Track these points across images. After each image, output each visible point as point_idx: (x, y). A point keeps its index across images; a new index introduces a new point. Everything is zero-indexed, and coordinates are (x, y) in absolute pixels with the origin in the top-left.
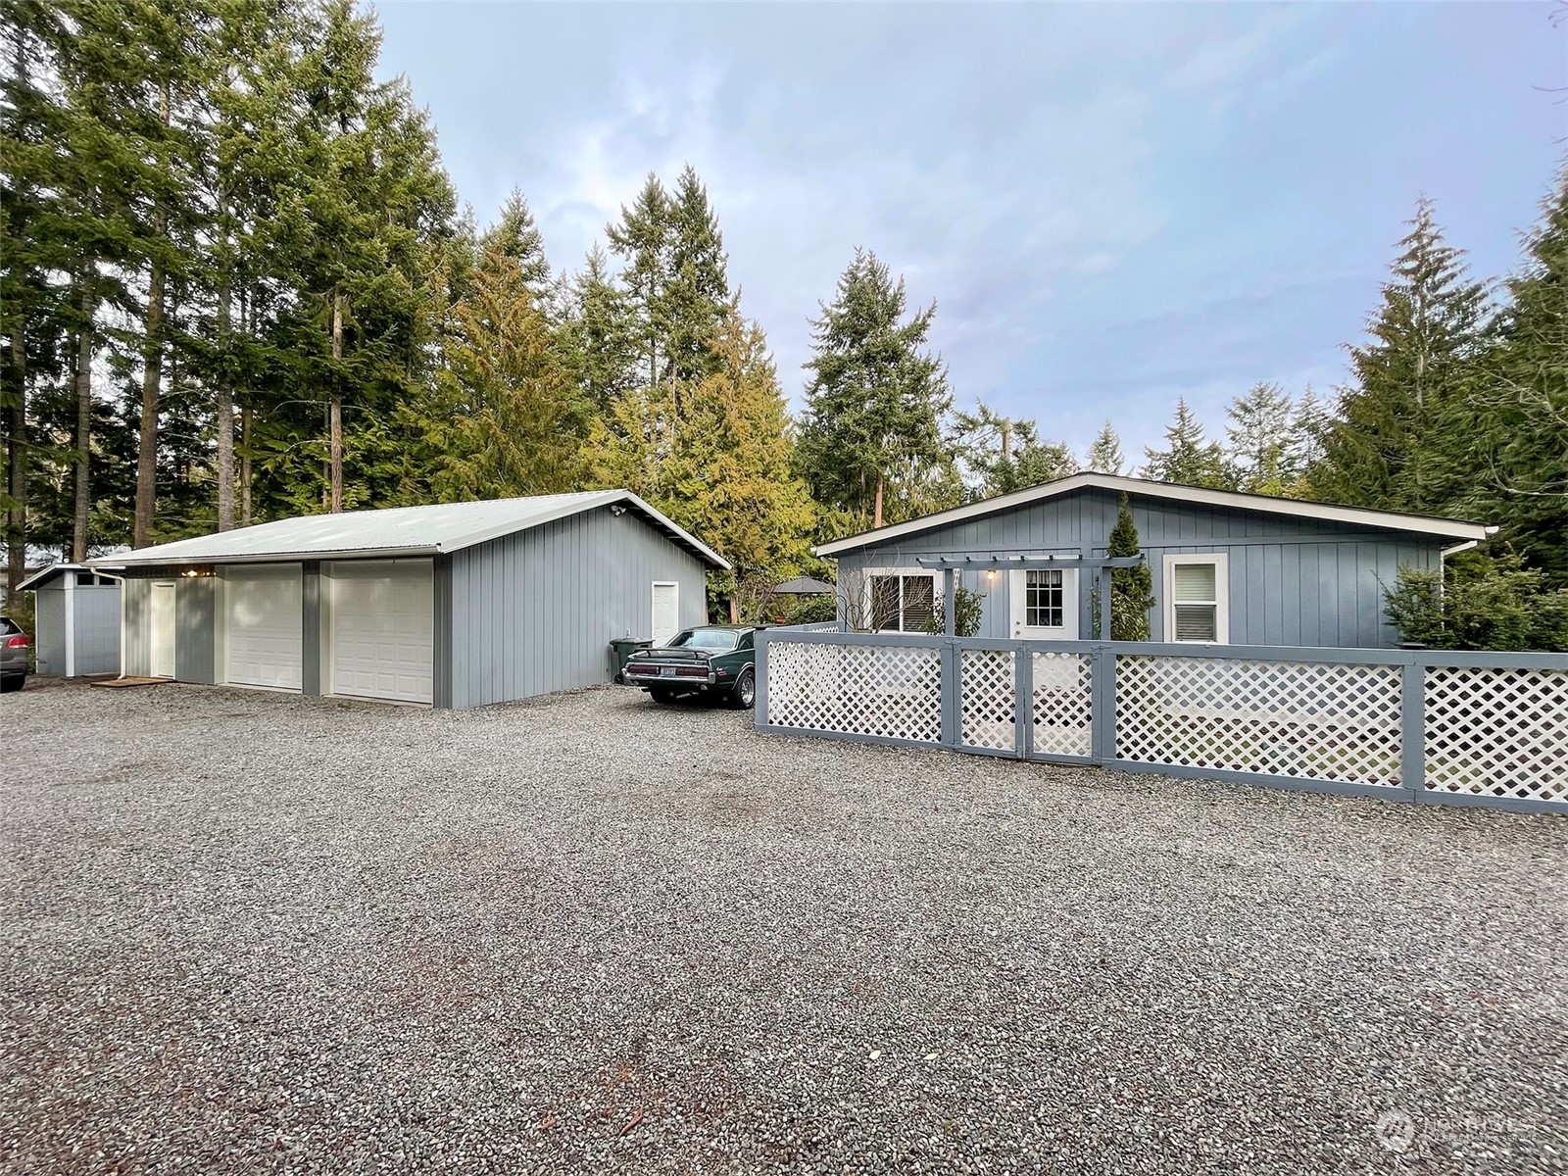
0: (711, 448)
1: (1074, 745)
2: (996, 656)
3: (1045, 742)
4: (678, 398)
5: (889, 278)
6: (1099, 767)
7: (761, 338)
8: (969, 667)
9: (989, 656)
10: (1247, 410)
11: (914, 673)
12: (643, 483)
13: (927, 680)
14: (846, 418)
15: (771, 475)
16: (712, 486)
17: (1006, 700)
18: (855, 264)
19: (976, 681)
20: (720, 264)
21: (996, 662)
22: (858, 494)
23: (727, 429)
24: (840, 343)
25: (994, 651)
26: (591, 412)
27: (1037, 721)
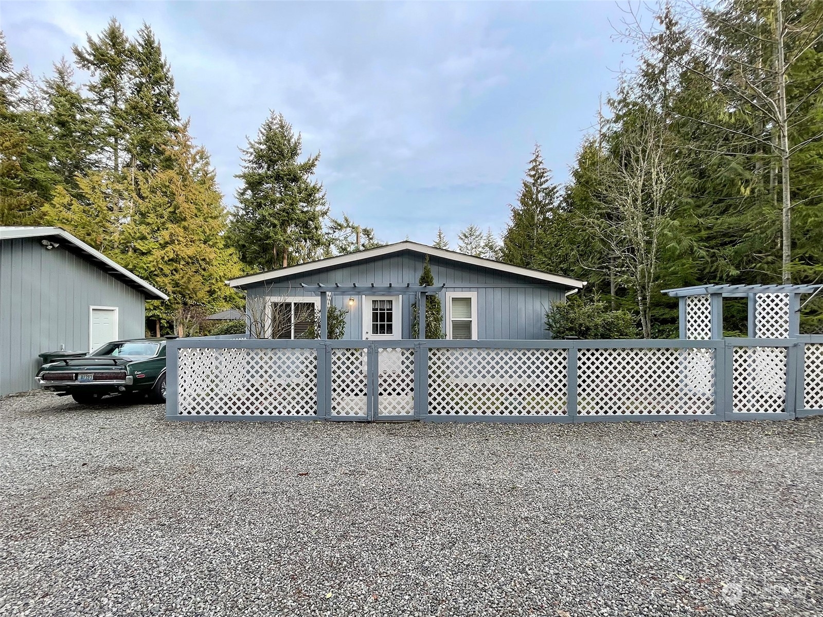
0: (163, 220)
1: (403, 408)
2: (355, 352)
3: (385, 408)
4: (136, 182)
5: (292, 132)
6: (419, 421)
7: (207, 158)
8: (337, 361)
9: (350, 352)
10: (466, 237)
11: (297, 367)
12: (105, 239)
13: (307, 372)
14: (265, 212)
15: (211, 243)
16: (163, 246)
17: (361, 381)
18: (270, 120)
19: (341, 370)
20: (173, 98)
21: (355, 356)
22: (271, 260)
23: (177, 207)
24: (261, 167)
25: (353, 348)
26: (56, 182)
27: (381, 394)
